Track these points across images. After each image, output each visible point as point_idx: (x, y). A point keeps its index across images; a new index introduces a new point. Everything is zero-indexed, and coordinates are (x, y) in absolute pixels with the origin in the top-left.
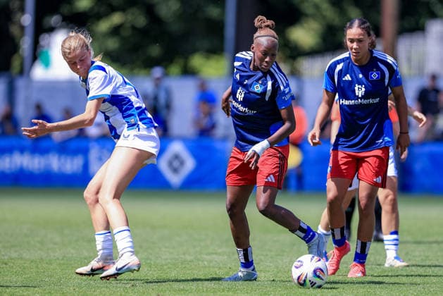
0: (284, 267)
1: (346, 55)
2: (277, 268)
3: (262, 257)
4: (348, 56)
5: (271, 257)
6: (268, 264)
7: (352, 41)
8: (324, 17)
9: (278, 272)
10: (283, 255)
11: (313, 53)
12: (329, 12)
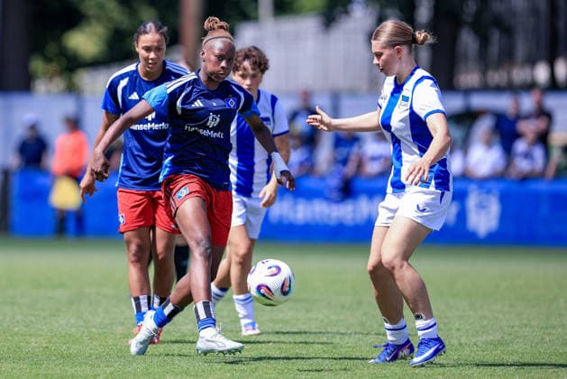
0: (60, 329)
1: (132, 67)
2: (51, 331)
3: (33, 319)
4: (134, 69)
5: (44, 318)
6: (39, 326)
7: (148, 49)
8: (110, 20)
9: (53, 337)
10: (58, 316)
11: (96, 64)
12: (117, 14)
